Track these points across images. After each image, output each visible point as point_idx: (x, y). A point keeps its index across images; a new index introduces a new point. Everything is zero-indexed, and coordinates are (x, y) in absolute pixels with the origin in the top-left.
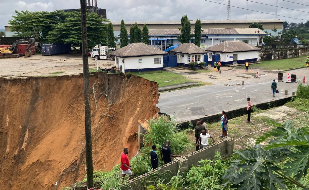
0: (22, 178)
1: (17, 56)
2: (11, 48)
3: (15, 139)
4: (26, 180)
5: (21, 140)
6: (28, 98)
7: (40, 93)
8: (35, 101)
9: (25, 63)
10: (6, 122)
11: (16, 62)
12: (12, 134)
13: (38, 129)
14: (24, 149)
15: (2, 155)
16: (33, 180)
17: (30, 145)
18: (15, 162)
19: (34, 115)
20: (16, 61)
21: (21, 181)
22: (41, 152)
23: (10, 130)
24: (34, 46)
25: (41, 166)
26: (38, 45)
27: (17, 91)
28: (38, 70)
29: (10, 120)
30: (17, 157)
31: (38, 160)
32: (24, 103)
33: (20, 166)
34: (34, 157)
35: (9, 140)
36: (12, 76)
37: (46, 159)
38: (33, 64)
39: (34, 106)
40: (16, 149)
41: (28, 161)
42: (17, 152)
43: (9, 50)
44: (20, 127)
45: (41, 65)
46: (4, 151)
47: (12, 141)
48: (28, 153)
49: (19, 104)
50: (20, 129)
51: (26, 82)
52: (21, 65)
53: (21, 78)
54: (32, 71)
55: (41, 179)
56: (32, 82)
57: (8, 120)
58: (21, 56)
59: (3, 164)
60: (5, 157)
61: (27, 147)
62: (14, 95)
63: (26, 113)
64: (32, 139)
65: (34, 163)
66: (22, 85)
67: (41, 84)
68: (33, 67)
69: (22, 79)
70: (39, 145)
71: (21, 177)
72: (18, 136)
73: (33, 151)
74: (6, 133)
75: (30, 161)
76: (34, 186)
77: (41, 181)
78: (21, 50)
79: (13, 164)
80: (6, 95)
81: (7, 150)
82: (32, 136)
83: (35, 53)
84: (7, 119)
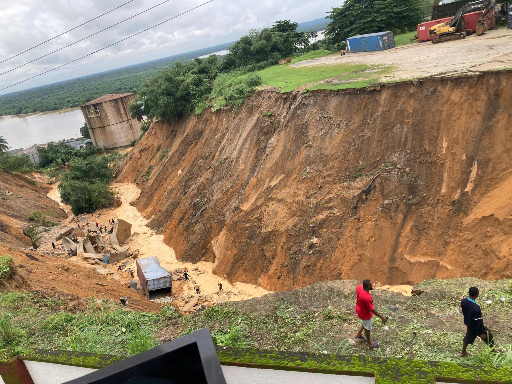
0: (463, 236)
1: (462, 36)
2: (453, 22)
3: (455, 175)
4: (471, 240)
5: (464, 178)
6: (478, 109)
7: (501, 100)
8: (491, 115)
9: (475, 47)
10: (441, 147)
11: (459, 47)
12: (450, 167)
13: (495, 163)
14: (469, 194)
15: (436, 197)
16: (482, 244)
17: (478, 188)
18: (454, 209)
19: (488, 139)
20: (460, 44)
21: (463, 240)
22: (498, 202)
23: (447, 160)
24: (493, 13)
25: (496, 224)
26: (500, 8)
27: (461, 97)
28: (500, 57)
29: (448, 145)
30: (457, 203)
31: (492, 215)
32: (472, 118)
33: (462, 217)
34: (485, 208)
35: (445, 175)
36: (455, 71)
37: (506, 216)
38: (490, 48)
39: (490, 124)
40: (456, 190)
41: (474, 213)
42: (457, 195)
43: (448, 26)
44: (464, 157)
45: (507, 47)
46: (437, 191)
47: (450, 177)
48: (475, 200)
49: (463, 119)
50: (463, 160)
51: (478, 81)
52: (469, 50)
53: (470, 74)
54: (489, 59)
55: (497, 245)
56: (488, 81)
57: (445, 145)
58: (469, 34)
59: (436, 209)
60: (439, 200)
61: (473, 190)
62: (455, 104)
63: (475, 136)
64: (483, 180)
65: (485, 217)
66: (471, 87)
67: (504, 84)
68: (490, 52)
69: (471, 77)
70: (495, 191)
71: (463, 234)
72: (459, 171)
73: (483, 199)
74: (442, 164)
75: (479, 213)
76: (483, 253)
77: (497, 249)
78: (468, 24)
79: (452, 212)
80: (443, 104)
81: (443, 190)
82: (483, 173)
83: (494, 25)
84: (444, 142)
